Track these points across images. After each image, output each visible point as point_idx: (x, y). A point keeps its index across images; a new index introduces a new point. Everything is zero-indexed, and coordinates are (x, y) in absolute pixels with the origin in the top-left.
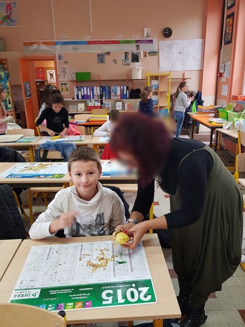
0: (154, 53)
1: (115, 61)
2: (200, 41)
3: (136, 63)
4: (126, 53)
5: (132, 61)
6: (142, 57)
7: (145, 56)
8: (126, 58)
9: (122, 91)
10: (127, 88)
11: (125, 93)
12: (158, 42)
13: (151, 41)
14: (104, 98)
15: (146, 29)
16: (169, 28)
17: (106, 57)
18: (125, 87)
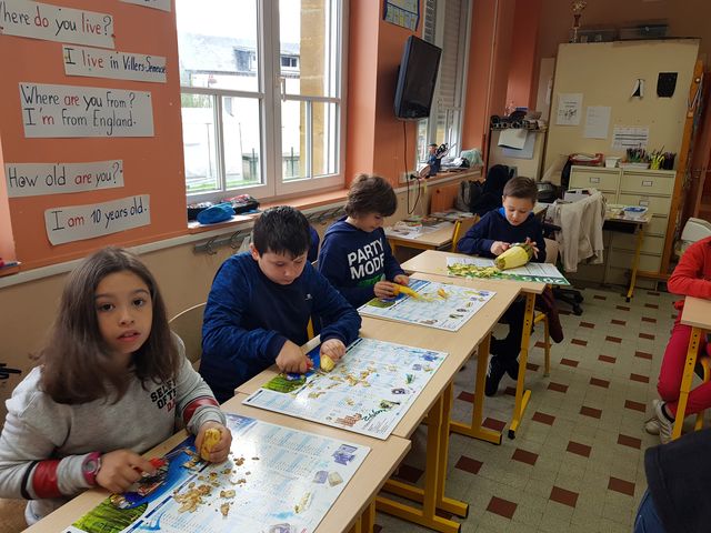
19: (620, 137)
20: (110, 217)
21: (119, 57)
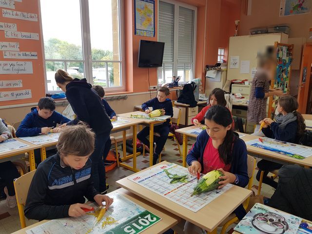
19: (254, 73)
20: (17, 95)
21: (21, 53)
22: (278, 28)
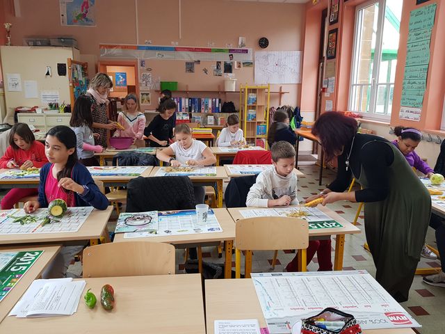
0: (249, 64)
1: (206, 71)
2: (298, 53)
3: (229, 74)
4: (218, 63)
5: (225, 72)
6: (236, 67)
7: (239, 67)
8: (217, 68)
9: (214, 104)
10: (220, 100)
11: (217, 106)
12: (254, 53)
13: (246, 51)
14: (193, 111)
15: (240, 38)
16: (266, 39)
17: (196, 66)
18: (217, 100)
19: (45, 97)
22: (63, 40)
